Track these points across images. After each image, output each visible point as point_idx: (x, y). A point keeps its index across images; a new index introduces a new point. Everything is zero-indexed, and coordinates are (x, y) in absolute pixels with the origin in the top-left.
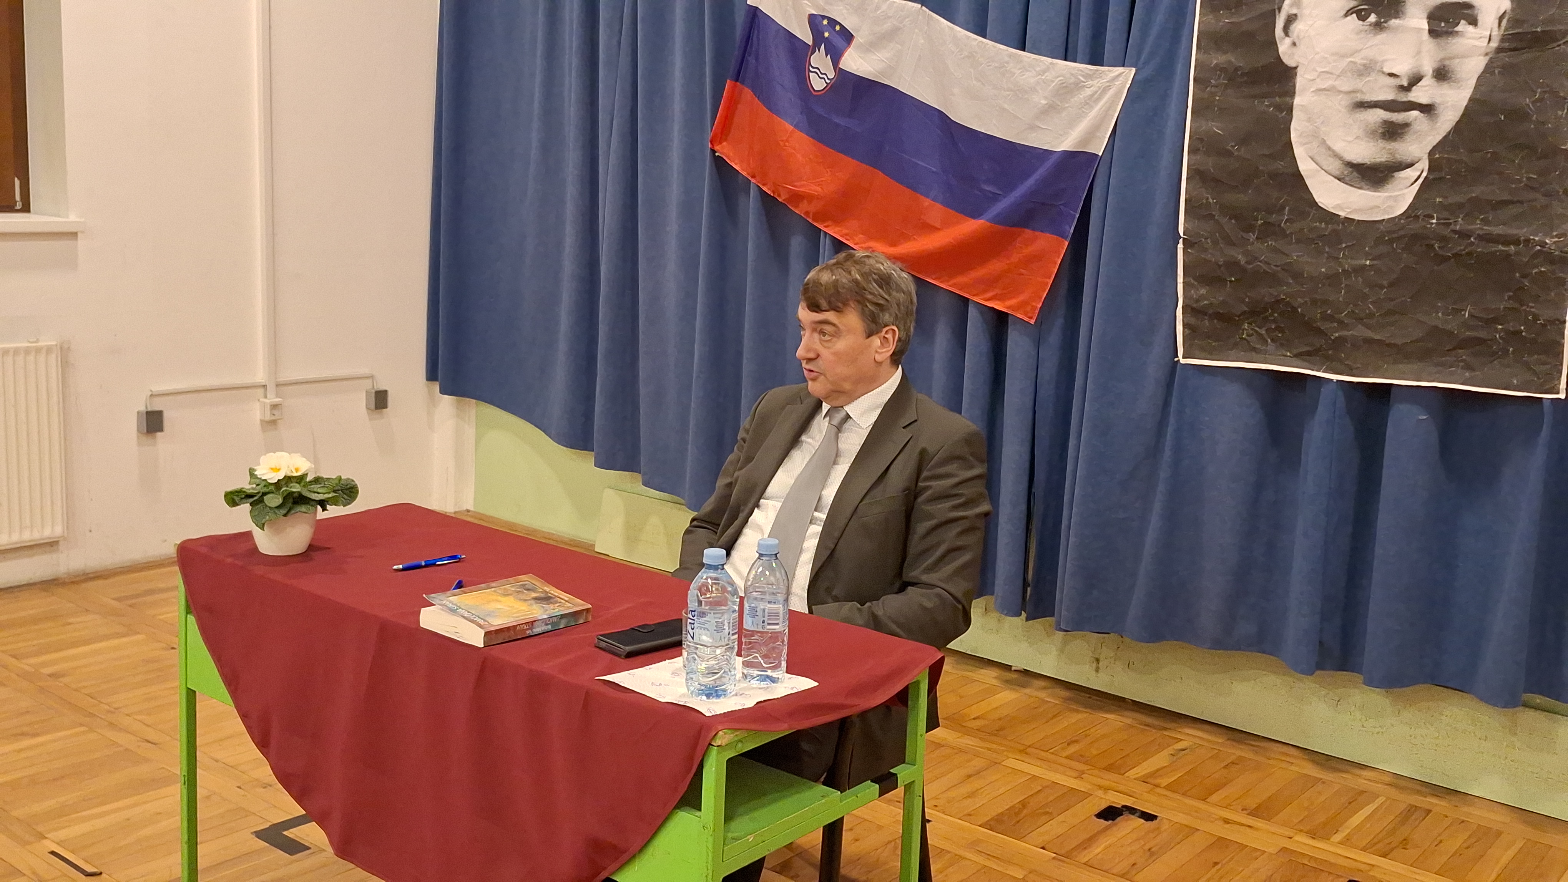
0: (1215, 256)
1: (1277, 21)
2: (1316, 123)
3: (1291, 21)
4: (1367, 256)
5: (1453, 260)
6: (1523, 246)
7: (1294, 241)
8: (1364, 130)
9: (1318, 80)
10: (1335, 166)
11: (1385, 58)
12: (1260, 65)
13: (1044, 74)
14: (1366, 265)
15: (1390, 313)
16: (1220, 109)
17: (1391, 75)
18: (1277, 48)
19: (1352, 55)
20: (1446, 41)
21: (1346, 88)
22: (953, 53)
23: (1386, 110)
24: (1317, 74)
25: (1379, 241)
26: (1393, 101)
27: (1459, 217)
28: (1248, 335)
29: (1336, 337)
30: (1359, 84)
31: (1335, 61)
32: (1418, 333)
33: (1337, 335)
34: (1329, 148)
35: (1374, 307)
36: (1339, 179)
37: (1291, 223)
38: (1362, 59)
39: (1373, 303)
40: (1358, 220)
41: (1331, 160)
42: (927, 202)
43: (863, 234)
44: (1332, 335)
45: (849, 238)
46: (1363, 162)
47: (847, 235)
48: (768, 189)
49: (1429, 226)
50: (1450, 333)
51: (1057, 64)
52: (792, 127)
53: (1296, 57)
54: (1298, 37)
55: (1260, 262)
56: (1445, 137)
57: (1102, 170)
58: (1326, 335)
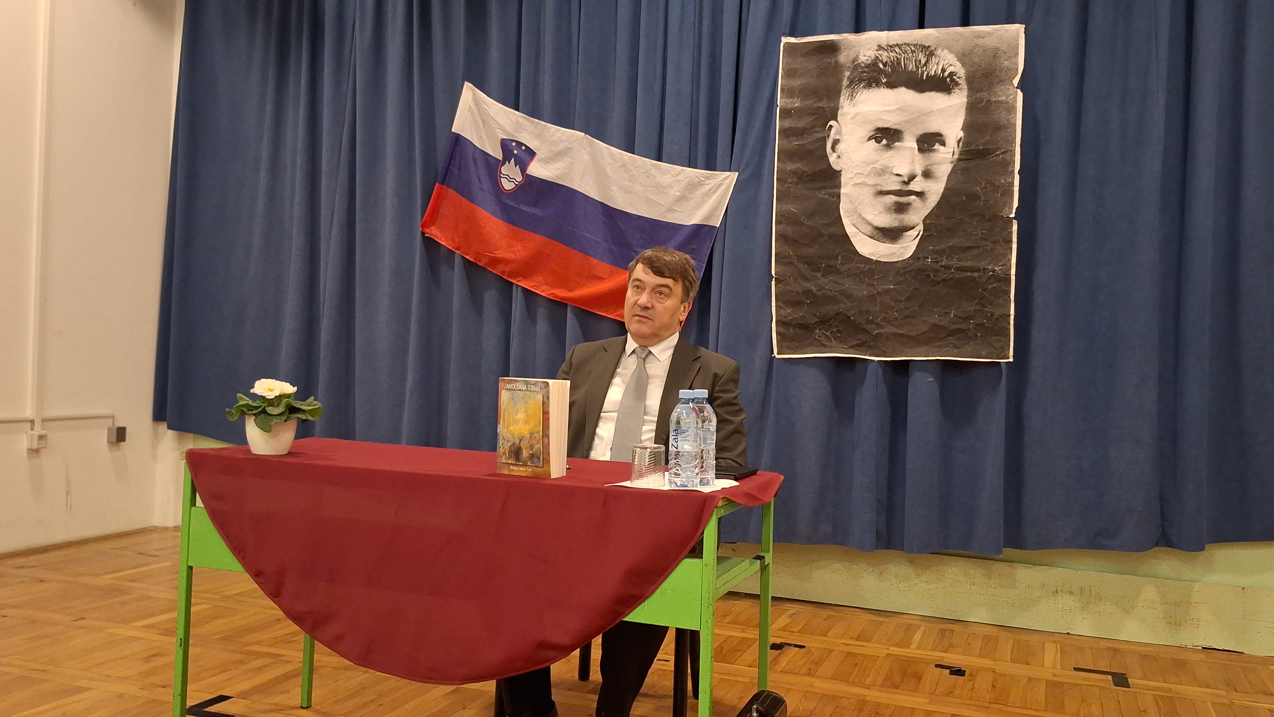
0: (797, 287)
1: (827, 143)
2: (855, 203)
3: (836, 143)
4: (891, 283)
5: (941, 283)
6: (983, 272)
7: (845, 276)
8: (884, 208)
9: (855, 179)
10: (868, 230)
11: (892, 165)
12: (818, 169)
13: (677, 176)
14: (891, 288)
15: (907, 317)
16: (794, 197)
17: (898, 175)
18: (829, 159)
19: (873, 163)
20: (928, 155)
21: (871, 183)
22: (611, 164)
23: (896, 195)
24: (853, 175)
25: (898, 273)
26: (899, 190)
27: (943, 258)
28: (818, 337)
29: (876, 334)
30: (880, 180)
31: (864, 167)
32: (925, 328)
33: (876, 332)
34: (864, 219)
35: (897, 314)
36: (871, 237)
37: (843, 265)
38: (880, 166)
39: (896, 311)
40: (884, 262)
41: (865, 225)
42: (595, 261)
43: (546, 285)
44: (874, 333)
45: (536, 288)
46: (885, 227)
47: (535, 286)
48: (471, 257)
49: (926, 263)
50: (943, 327)
51: (685, 170)
52: (490, 215)
53: (840, 164)
54: (841, 152)
55: (826, 290)
56: (931, 211)
57: (720, 236)
58: (869, 333)
